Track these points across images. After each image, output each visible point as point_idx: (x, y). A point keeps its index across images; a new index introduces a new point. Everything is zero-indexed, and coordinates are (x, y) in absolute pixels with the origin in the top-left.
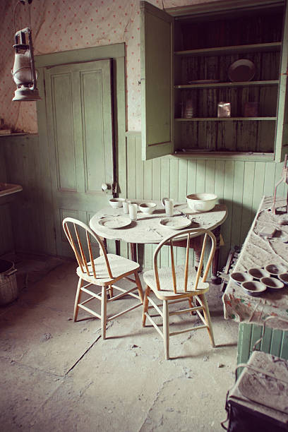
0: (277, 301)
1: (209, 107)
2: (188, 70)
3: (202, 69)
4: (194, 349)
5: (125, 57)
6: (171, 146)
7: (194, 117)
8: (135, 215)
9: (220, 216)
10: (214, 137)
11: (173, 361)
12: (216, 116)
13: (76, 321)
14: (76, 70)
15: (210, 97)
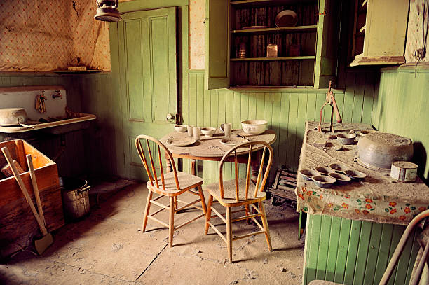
0: (348, 192)
1: (258, 50)
2: (241, 19)
3: (252, 18)
4: (254, 252)
5: (189, 6)
6: (227, 81)
7: (246, 57)
8: (198, 137)
9: (270, 138)
10: (262, 76)
11: (236, 264)
12: (266, 56)
13: (144, 232)
14: (146, 16)
15: (259, 42)
